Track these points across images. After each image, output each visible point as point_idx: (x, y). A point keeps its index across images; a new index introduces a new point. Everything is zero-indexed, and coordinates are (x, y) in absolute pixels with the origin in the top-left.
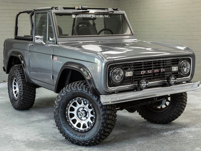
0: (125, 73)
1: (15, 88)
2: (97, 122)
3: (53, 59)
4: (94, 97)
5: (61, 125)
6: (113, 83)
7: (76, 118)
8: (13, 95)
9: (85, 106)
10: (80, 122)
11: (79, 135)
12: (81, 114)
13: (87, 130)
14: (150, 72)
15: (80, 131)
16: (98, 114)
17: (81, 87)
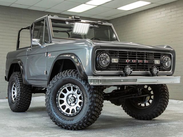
0: (111, 59)
1: (14, 93)
2: (85, 105)
3: (47, 56)
4: (83, 82)
5: (51, 110)
6: (100, 66)
7: (66, 104)
8: (12, 99)
9: (74, 92)
10: (69, 108)
11: (68, 119)
12: (70, 100)
13: (75, 114)
14: (134, 61)
15: (68, 115)
16: (85, 98)
17: (70, 74)
